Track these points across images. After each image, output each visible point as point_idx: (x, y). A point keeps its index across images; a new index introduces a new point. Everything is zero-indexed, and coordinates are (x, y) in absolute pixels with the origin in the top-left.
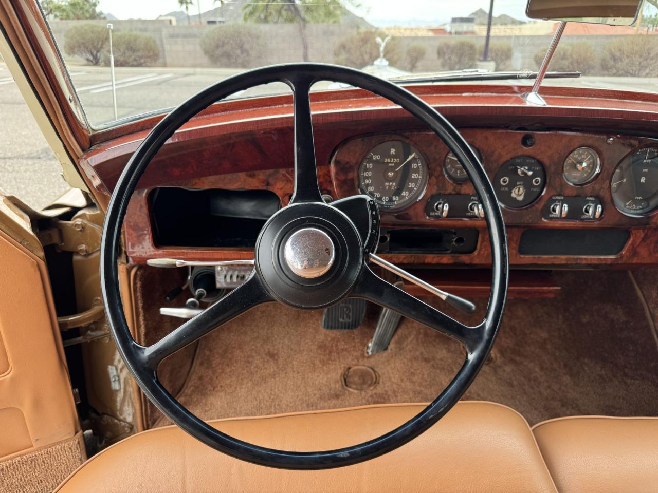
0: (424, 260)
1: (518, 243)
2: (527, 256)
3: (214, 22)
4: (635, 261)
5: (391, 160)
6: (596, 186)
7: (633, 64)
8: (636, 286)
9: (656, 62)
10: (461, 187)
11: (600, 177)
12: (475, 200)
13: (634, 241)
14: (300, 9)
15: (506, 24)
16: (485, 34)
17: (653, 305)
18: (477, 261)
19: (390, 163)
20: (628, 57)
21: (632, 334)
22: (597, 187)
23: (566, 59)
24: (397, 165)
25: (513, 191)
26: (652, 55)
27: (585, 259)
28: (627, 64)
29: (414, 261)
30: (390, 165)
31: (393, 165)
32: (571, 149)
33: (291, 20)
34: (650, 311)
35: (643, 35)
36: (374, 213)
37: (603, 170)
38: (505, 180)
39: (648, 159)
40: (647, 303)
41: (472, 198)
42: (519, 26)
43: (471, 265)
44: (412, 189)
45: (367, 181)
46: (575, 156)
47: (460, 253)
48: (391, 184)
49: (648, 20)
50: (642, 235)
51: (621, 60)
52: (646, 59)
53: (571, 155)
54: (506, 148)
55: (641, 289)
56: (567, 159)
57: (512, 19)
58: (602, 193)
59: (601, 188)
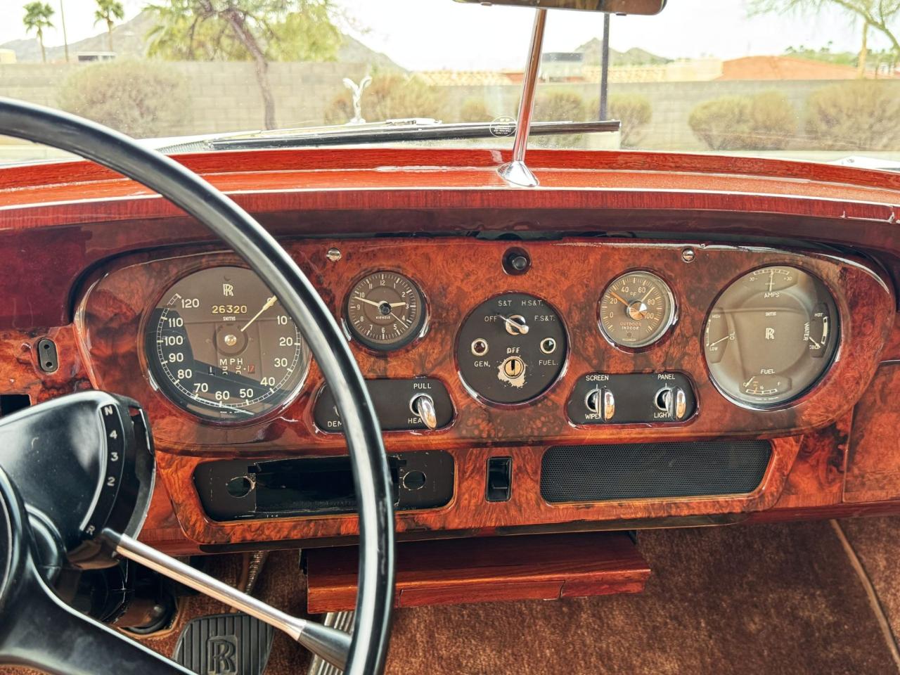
0: (339, 528)
1: (539, 477)
2: (562, 506)
3: (90, 58)
4: (792, 502)
5: (227, 308)
6: (672, 350)
7: (859, 129)
8: (847, 547)
9: (896, 126)
10: (387, 362)
11: (677, 331)
12: (422, 391)
13: (780, 460)
14: (256, 35)
15: (641, 64)
16: (598, 79)
17: (882, 584)
18: (455, 523)
19: (226, 314)
20: (849, 116)
21: (848, 649)
22: (675, 352)
23: (746, 121)
24: (242, 319)
25: (501, 367)
26: (888, 114)
27: (687, 504)
28: (850, 128)
29: (316, 532)
30: (226, 319)
31: (233, 319)
32: (611, 276)
33: (241, 56)
34: (878, 598)
35: (869, 80)
36: (114, 434)
37: (682, 318)
38: (480, 346)
39: (773, 290)
40: (871, 581)
41: (415, 385)
42: (663, 67)
43: (444, 531)
44: (282, 370)
45: (173, 358)
46: (623, 291)
47: (419, 507)
48: (232, 360)
49: (880, 57)
50: (796, 449)
51: (838, 122)
52: (880, 121)
53: (614, 287)
54: (473, 278)
55: (855, 552)
56: (607, 296)
57: (650, 55)
58: (687, 366)
59: (684, 354)
